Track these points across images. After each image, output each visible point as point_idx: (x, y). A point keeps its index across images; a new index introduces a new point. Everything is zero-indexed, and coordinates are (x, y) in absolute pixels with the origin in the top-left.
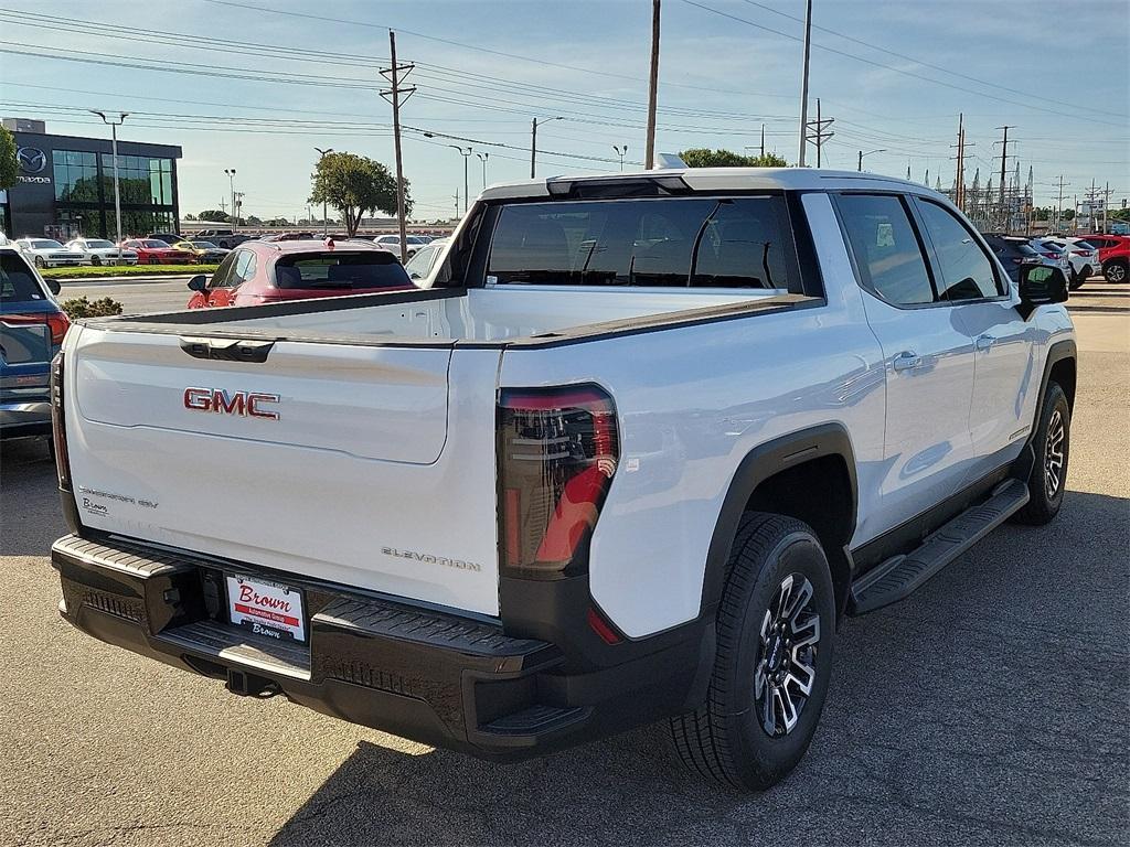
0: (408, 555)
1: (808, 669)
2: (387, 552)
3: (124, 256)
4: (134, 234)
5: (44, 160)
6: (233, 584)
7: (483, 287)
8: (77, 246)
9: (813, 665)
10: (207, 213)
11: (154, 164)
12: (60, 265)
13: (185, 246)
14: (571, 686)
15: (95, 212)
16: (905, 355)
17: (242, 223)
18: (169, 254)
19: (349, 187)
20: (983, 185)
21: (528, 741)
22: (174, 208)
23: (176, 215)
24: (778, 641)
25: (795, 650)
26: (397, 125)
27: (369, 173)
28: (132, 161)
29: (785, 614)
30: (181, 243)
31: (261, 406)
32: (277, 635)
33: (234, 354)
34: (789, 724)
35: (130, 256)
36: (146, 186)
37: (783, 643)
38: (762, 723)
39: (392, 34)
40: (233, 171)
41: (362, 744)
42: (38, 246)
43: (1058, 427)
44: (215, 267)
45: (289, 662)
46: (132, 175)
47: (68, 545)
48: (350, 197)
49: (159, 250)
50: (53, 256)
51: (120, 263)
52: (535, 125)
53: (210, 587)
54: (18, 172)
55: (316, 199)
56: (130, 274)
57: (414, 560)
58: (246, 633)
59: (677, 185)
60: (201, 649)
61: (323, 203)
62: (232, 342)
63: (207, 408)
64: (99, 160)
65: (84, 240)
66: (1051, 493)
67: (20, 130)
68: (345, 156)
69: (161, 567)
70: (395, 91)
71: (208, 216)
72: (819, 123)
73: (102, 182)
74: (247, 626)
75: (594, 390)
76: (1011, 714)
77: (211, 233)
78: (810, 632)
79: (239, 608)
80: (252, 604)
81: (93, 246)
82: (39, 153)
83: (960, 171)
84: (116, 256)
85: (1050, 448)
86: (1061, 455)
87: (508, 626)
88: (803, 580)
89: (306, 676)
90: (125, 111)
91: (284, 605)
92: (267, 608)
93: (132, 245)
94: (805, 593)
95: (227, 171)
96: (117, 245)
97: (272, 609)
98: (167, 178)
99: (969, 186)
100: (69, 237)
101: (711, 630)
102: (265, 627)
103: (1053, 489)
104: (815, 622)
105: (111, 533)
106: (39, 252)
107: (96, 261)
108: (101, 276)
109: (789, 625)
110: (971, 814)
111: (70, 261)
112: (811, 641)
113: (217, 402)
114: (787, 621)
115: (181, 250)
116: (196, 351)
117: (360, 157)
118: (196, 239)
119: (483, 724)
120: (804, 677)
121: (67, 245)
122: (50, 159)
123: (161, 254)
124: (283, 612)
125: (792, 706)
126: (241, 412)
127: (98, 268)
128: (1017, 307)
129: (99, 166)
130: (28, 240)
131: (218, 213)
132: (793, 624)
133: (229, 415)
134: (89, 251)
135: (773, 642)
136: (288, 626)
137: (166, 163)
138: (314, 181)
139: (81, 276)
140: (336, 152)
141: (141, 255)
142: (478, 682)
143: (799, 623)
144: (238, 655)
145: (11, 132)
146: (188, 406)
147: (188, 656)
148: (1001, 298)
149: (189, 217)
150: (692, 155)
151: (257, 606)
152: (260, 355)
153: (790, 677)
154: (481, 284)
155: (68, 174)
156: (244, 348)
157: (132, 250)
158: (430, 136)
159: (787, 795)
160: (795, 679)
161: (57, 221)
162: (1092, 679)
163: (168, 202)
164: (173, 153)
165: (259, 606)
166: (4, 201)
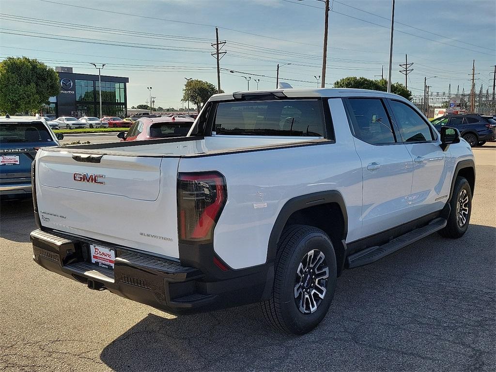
0: (148, 235)
1: (323, 288)
2: (142, 234)
3: (103, 124)
4: (108, 115)
5: (72, 84)
6: (92, 247)
7: (211, 136)
8: (84, 120)
9: (326, 287)
10: (140, 106)
11: (117, 85)
12: (76, 128)
13: (129, 120)
14: (209, 286)
15: (93, 106)
16: (374, 164)
17: (155, 110)
18: (122, 123)
19: (199, 94)
20: (484, 92)
21: (189, 305)
22: (125, 104)
23: (126, 107)
24: (309, 276)
25: (317, 280)
26: (218, 67)
27: (207, 88)
28: (108, 84)
29: (311, 266)
30: (127, 118)
31: (99, 180)
32: (107, 267)
33: (89, 160)
34: (312, 310)
35: (105, 124)
36: (113, 95)
37: (311, 277)
38: (298, 308)
39: (217, 29)
40: (151, 88)
41: (150, 314)
42: (68, 120)
43: (466, 196)
44: (128, 129)
45: (108, 276)
46: (108, 90)
47: (37, 233)
48: (199, 98)
49: (118, 121)
50: (74, 124)
51: (101, 127)
52: (278, 67)
53: (84, 249)
54: (60, 89)
55: (185, 99)
56: (105, 132)
57: (150, 238)
58: (96, 266)
59: (281, 95)
60: (78, 272)
61: (187, 101)
62: (89, 155)
63: (81, 180)
64: (94, 84)
65: (87, 118)
66: (461, 225)
67: (62, 71)
68: (197, 81)
69: (66, 241)
70: (218, 53)
71: (141, 107)
72: (406, 65)
73: (95, 93)
74: (97, 263)
75: (217, 174)
76: (413, 311)
78: (324, 273)
79: (95, 257)
80: (98, 255)
81: (90, 120)
82: (70, 81)
83: (474, 85)
84: (100, 124)
85: (462, 205)
86: (467, 208)
87: (183, 262)
88: (320, 252)
89: (112, 281)
90: (104, 63)
91: (109, 256)
92: (104, 257)
93: (107, 119)
94: (321, 258)
95: (148, 88)
96: (100, 119)
97: (105, 257)
98: (122, 91)
99: (477, 92)
100: (82, 116)
101: (272, 269)
102: (103, 264)
103: (463, 223)
104: (326, 270)
105: (53, 229)
106: (68, 122)
107: (91, 126)
108: (94, 132)
109: (314, 270)
110: (381, 346)
111: (81, 126)
112: (324, 277)
113: (84, 178)
114: (313, 268)
115: (127, 121)
116: (77, 158)
117: (203, 81)
118: (134, 117)
119: (172, 299)
120: (321, 292)
121: (80, 119)
122: (74, 83)
123: (118, 123)
124: (109, 258)
125: (315, 302)
126: (92, 182)
127: (92, 129)
128: (440, 145)
129: (94, 86)
130: (64, 117)
131: (145, 106)
132: (316, 270)
133: (88, 183)
134: (89, 122)
135: (306, 276)
136: (110, 263)
137: (122, 85)
138: (184, 92)
139: (85, 132)
140: (193, 79)
141: (110, 124)
142: (170, 283)
143: (318, 270)
144: (92, 274)
145: (57, 72)
146: (75, 179)
147: (75, 275)
148: (433, 141)
149: (133, 108)
150: (348, 80)
151: (100, 256)
152: (98, 160)
153: (314, 291)
154: (210, 135)
155: (82, 90)
156: (93, 158)
157: (106, 122)
158: (233, 72)
159: (310, 337)
160: (316, 292)
161: (77, 109)
162: (453, 298)
163: (123, 101)
164: (125, 80)
165: (101, 256)
166: (55, 101)
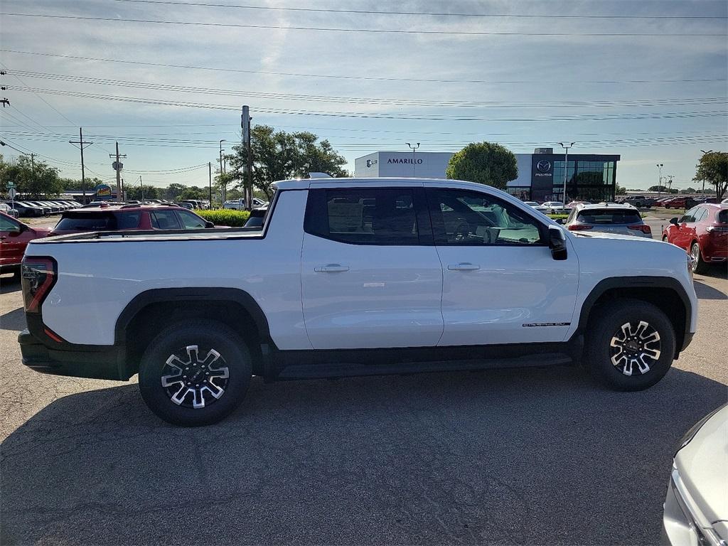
5: (550, 166)
11: (606, 165)
19: (718, 171)
24: (199, 371)
25: (212, 378)
28: (593, 164)
34: (196, 405)
37: (204, 373)
40: (662, 165)
42: (553, 205)
50: (558, 209)
55: (698, 178)
61: (702, 181)
64: (576, 164)
67: (541, 153)
68: (719, 153)
71: (655, 189)
75: (50, 259)
77: (632, 198)
82: (548, 163)
95: (657, 165)
98: (611, 171)
106: (553, 207)
121: (543, 205)
122: (552, 164)
129: (577, 167)
130: (550, 202)
132: (210, 367)
137: (611, 164)
138: (698, 169)
140: (714, 152)
153: (206, 388)
155: (561, 171)
160: (209, 389)
161: (552, 193)
164: (616, 158)
166: (530, 185)
